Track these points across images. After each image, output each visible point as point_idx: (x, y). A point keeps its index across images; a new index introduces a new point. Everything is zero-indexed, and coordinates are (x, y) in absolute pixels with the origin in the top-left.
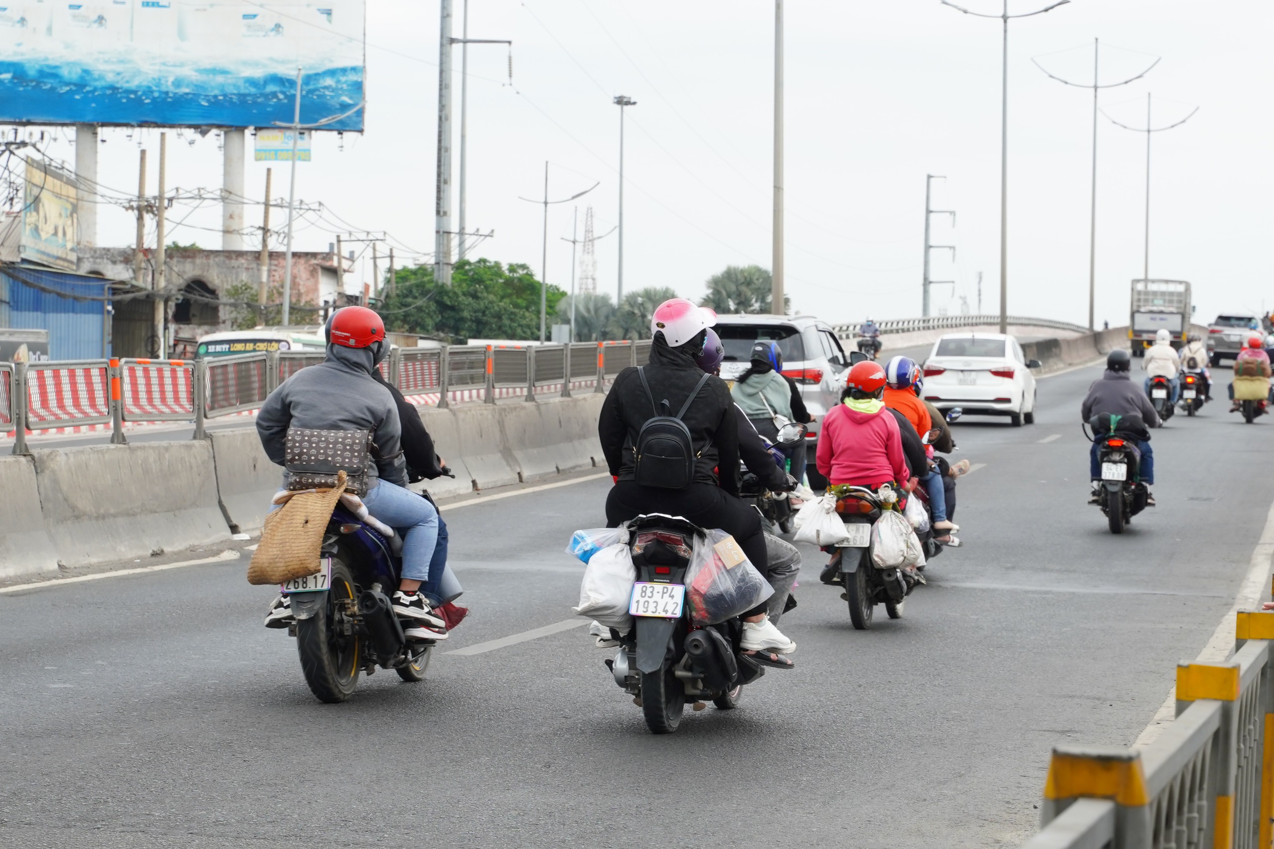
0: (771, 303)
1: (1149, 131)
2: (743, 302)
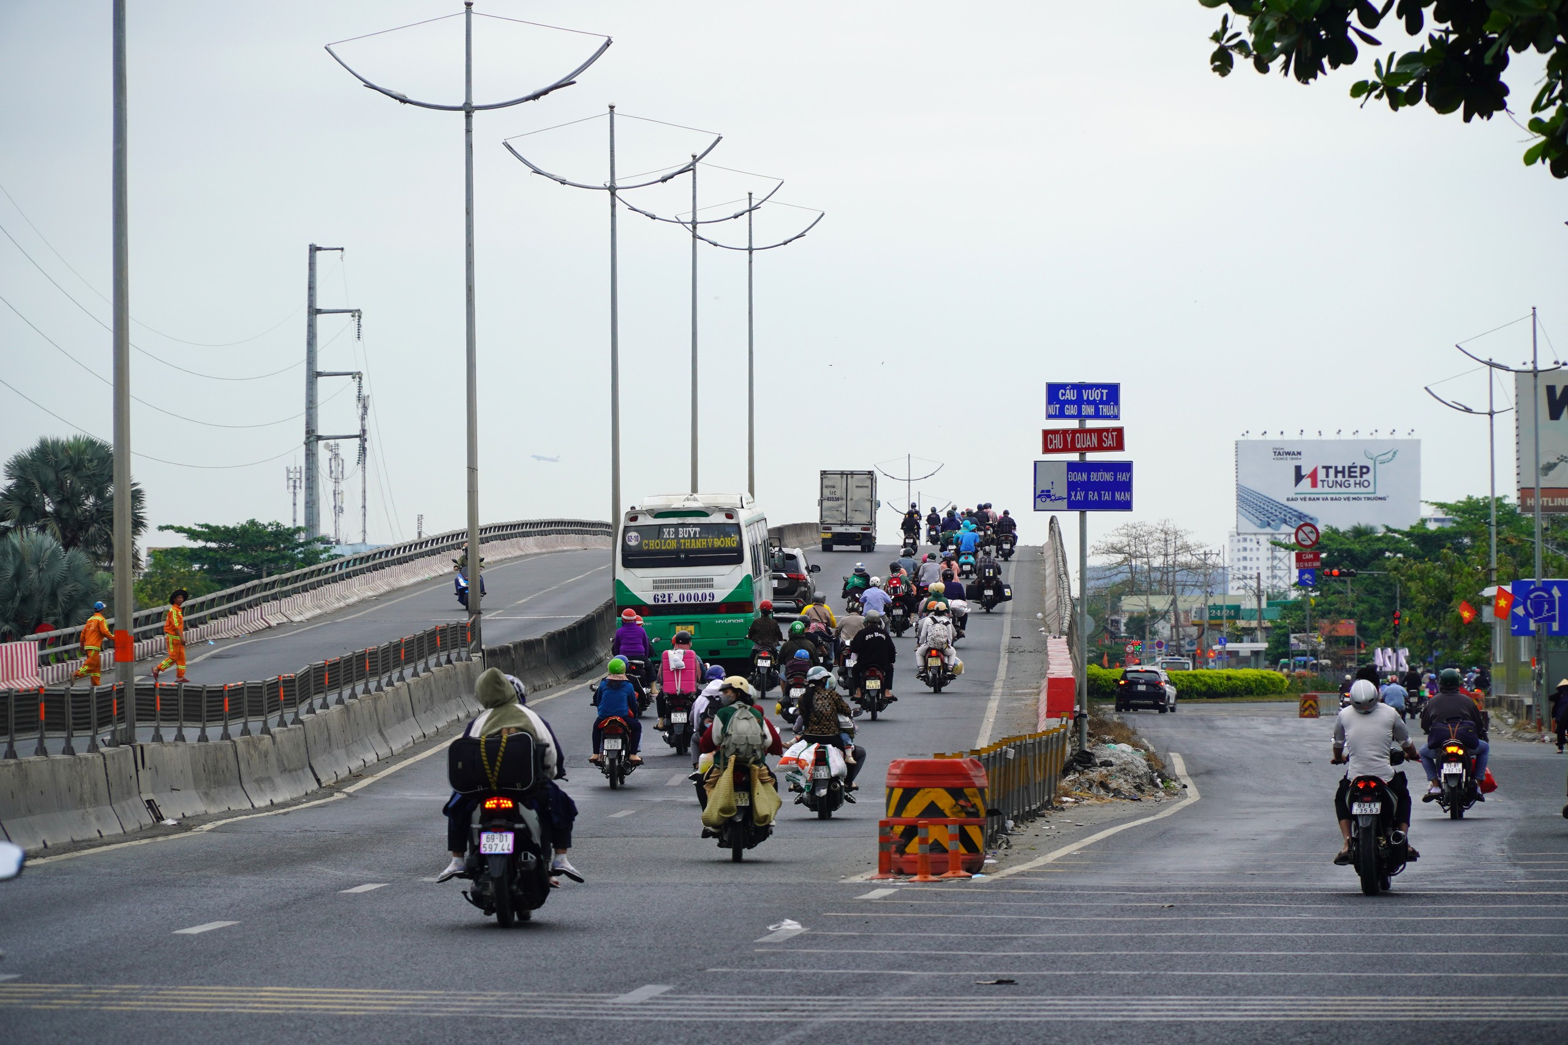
0: (111, 499)
1: (751, 250)
2: (68, 500)
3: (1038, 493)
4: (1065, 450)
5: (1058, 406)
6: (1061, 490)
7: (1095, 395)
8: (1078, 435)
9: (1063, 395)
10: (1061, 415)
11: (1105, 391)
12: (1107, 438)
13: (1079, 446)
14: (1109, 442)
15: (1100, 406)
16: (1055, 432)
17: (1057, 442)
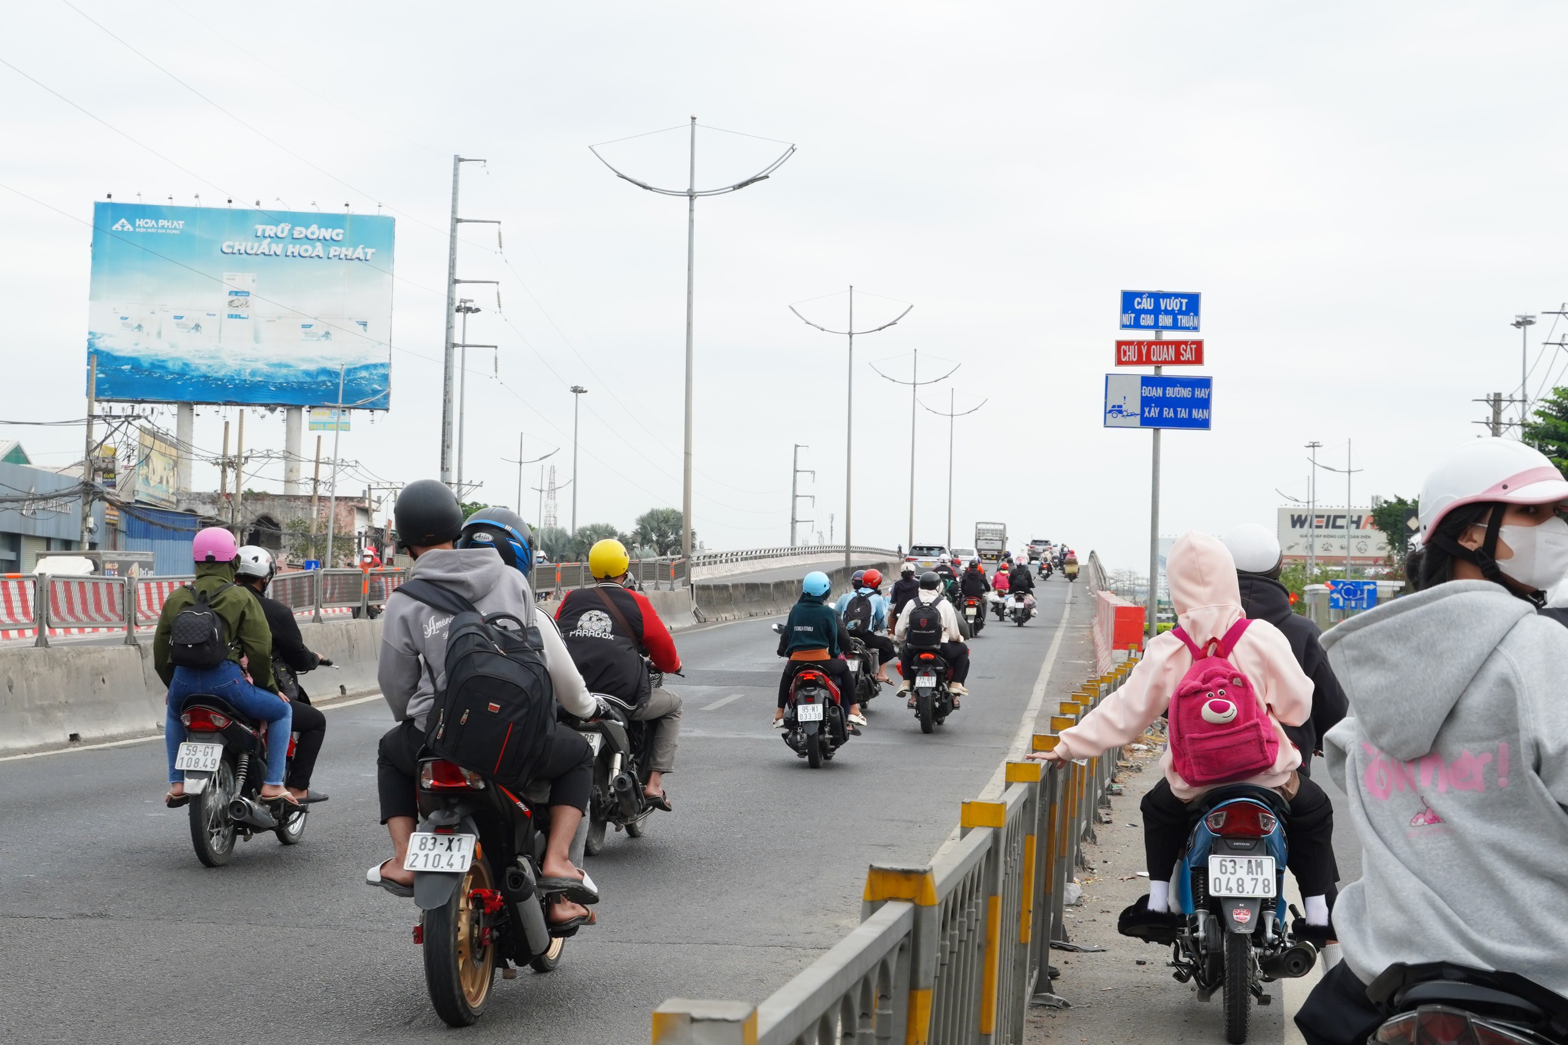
2: (662, 535)
3: (1107, 411)
4: (1140, 362)
5: (1133, 315)
6: (1134, 405)
7: (1173, 305)
8: (1154, 347)
9: (1139, 303)
10: (1137, 325)
11: (1184, 301)
12: (1185, 351)
13: (1154, 359)
14: (1187, 356)
15: (1179, 317)
16: (1129, 343)
17: (1132, 353)
